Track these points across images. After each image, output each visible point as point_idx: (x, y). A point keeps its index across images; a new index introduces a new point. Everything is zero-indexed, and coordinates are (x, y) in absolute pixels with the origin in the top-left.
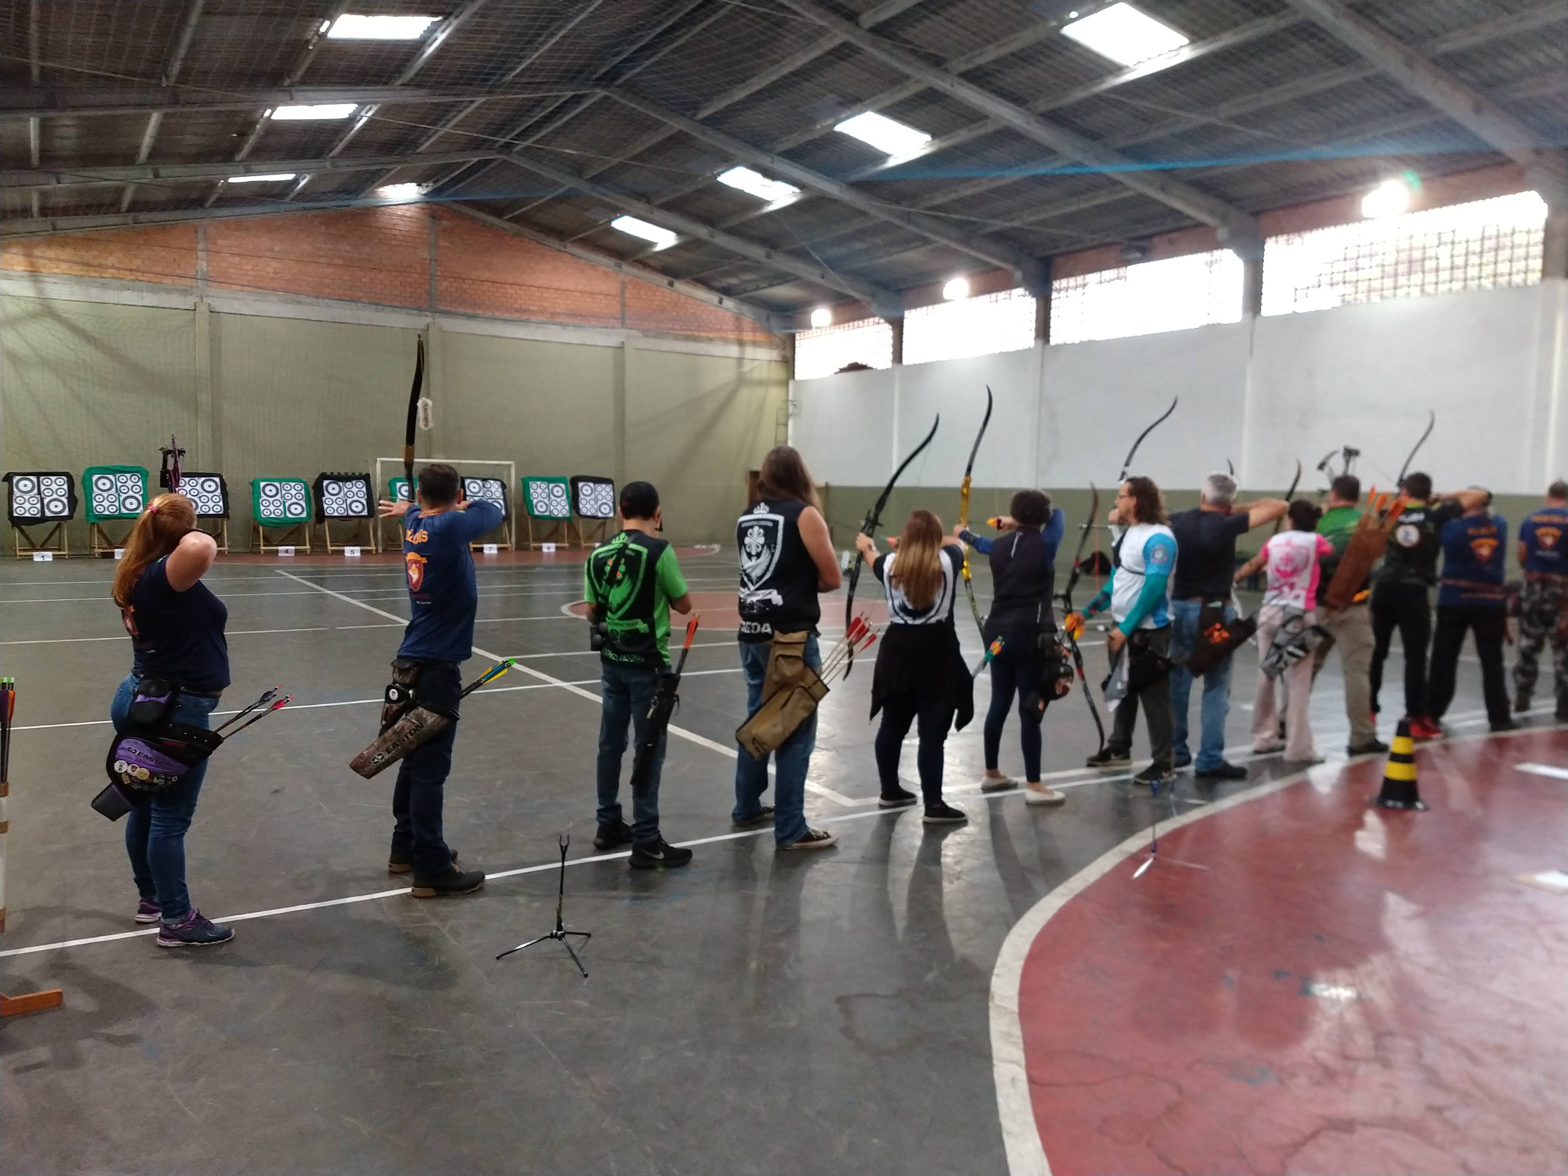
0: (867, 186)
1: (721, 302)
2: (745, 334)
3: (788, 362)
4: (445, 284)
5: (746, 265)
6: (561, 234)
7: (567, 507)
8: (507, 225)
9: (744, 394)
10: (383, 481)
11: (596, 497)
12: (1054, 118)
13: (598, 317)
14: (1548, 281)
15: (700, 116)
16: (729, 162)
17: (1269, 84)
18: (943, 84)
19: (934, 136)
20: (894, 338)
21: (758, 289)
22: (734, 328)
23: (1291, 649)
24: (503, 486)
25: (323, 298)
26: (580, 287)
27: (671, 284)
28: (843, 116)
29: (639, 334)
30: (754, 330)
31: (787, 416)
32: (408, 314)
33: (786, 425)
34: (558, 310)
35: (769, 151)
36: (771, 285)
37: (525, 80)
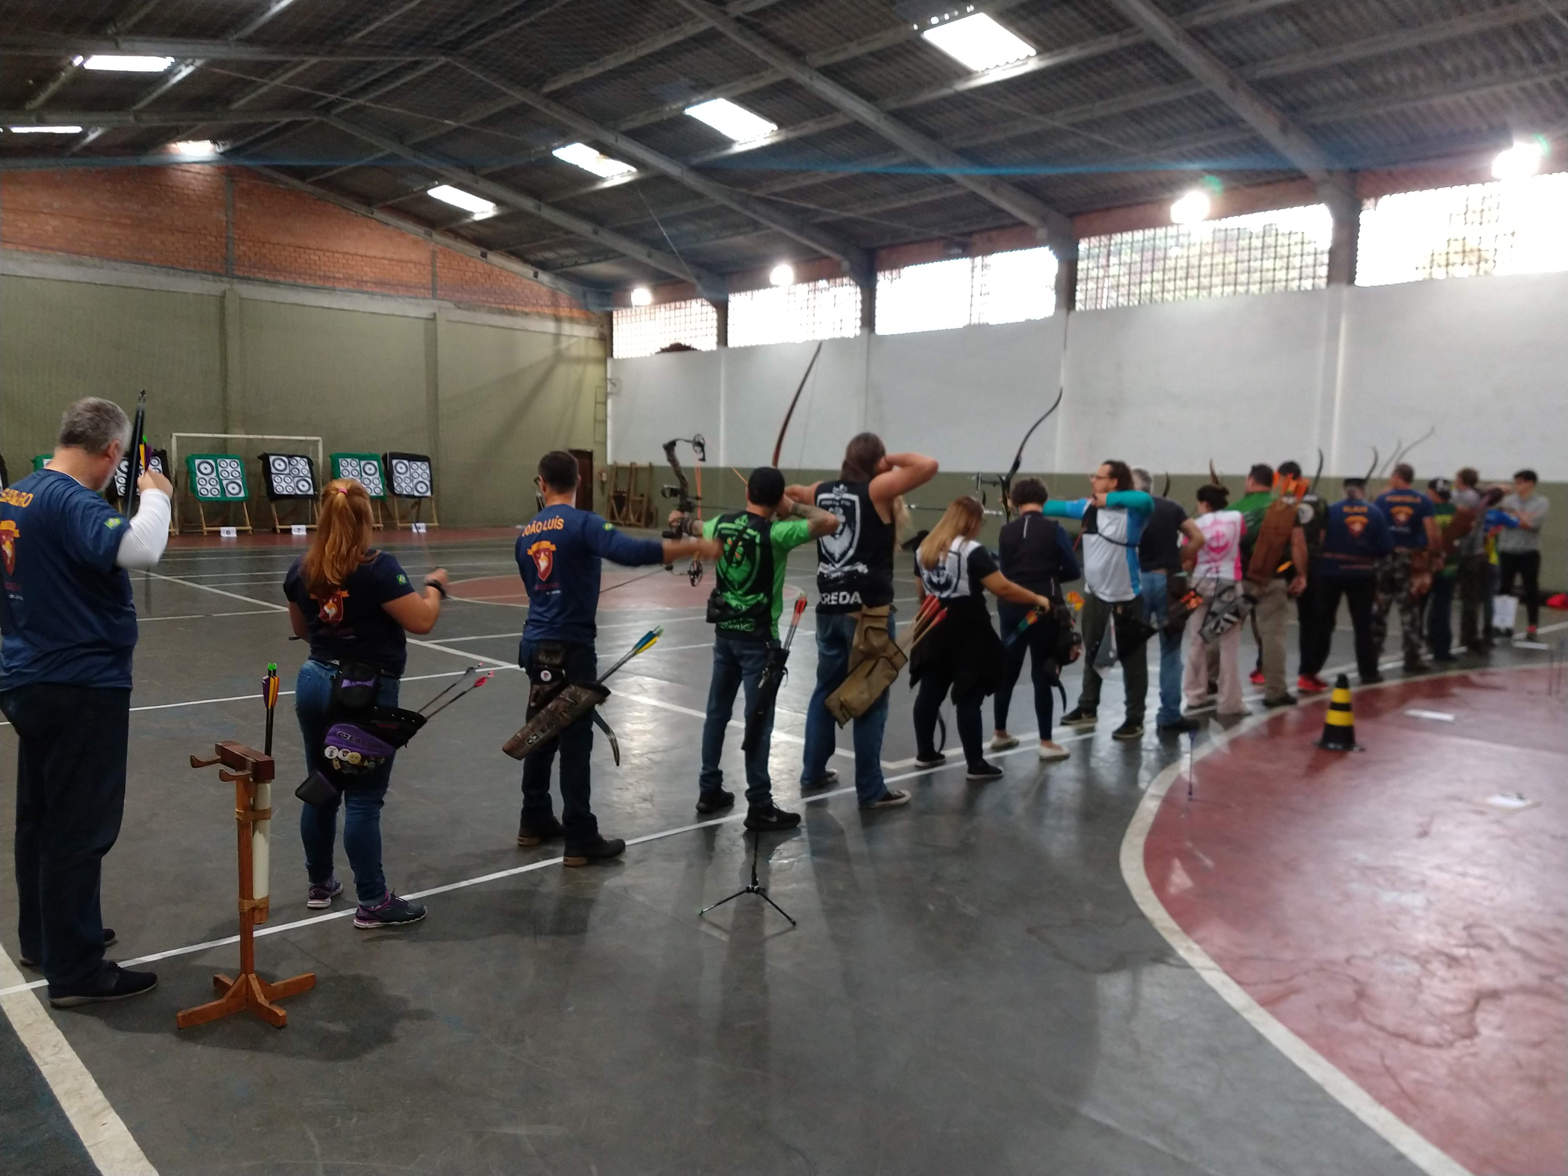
0: (707, 171)
1: (536, 275)
2: (561, 309)
3: (606, 340)
4: (242, 248)
5: (571, 240)
6: (367, 200)
7: (381, 486)
8: (310, 188)
9: (562, 371)
10: (179, 459)
11: (411, 475)
12: (900, 116)
13: (407, 286)
14: (1333, 286)
15: (546, 89)
16: (567, 137)
17: (1101, 97)
18: (803, 77)
19: (780, 125)
20: (719, 321)
21: (576, 264)
22: (549, 303)
23: (1227, 616)
24: (310, 463)
25: (108, 259)
26: (389, 255)
27: (484, 255)
28: (694, 100)
29: (453, 306)
30: (571, 307)
31: (606, 395)
32: (202, 279)
33: (605, 403)
34: (365, 278)
35: (613, 129)
36: (591, 262)
37: (369, 42)
